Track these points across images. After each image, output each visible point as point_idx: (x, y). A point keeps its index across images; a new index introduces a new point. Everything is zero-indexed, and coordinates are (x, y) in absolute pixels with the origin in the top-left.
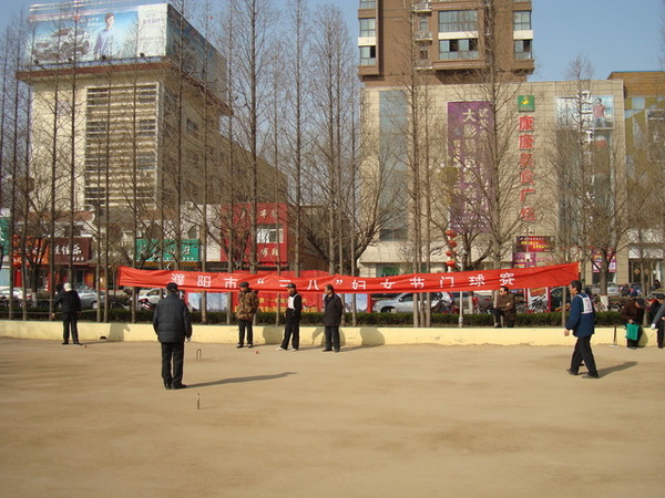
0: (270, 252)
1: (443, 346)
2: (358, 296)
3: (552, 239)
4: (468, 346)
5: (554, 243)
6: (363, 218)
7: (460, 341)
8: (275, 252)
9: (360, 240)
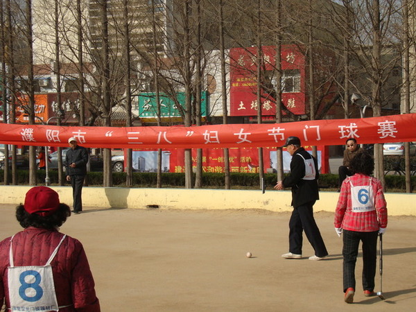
8: (291, 103)
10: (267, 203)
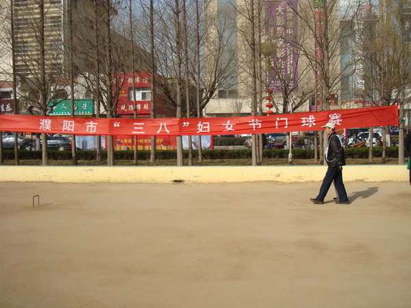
0: (142, 107)
1: (283, 183)
2: (203, 137)
3: (336, 96)
4: (306, 182)
5: (337, 99)
6: (207, 78)
7: (299, 178)
8: (146, 107)
9: (204, 95)
10: (279, 175)
